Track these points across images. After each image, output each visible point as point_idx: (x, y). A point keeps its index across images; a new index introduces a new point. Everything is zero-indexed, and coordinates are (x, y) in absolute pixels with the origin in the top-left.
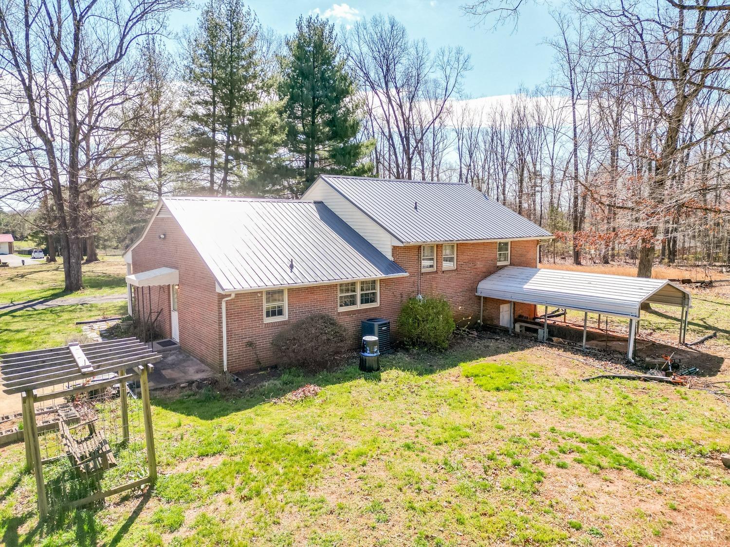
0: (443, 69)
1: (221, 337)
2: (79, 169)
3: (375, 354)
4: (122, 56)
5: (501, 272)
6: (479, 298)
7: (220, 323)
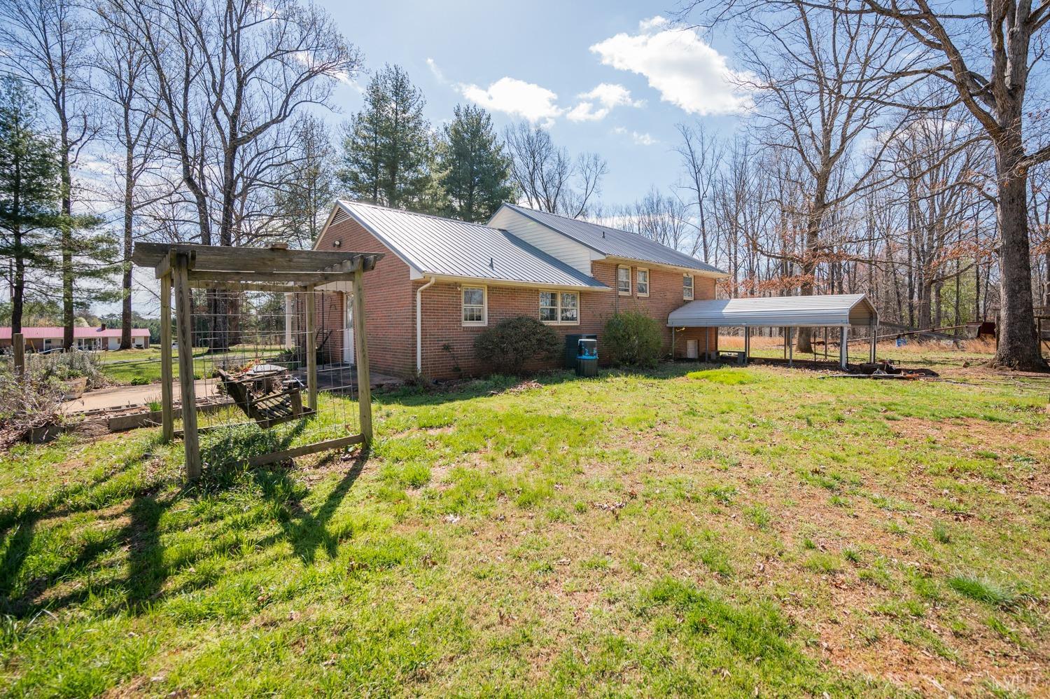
0: (583, 171)
1: (414, 336)
2: (235, 196)
3: (594, 357)
4: (285, 116)
5: (689, 305)
6: (671, 328)
7: (414, 318)
